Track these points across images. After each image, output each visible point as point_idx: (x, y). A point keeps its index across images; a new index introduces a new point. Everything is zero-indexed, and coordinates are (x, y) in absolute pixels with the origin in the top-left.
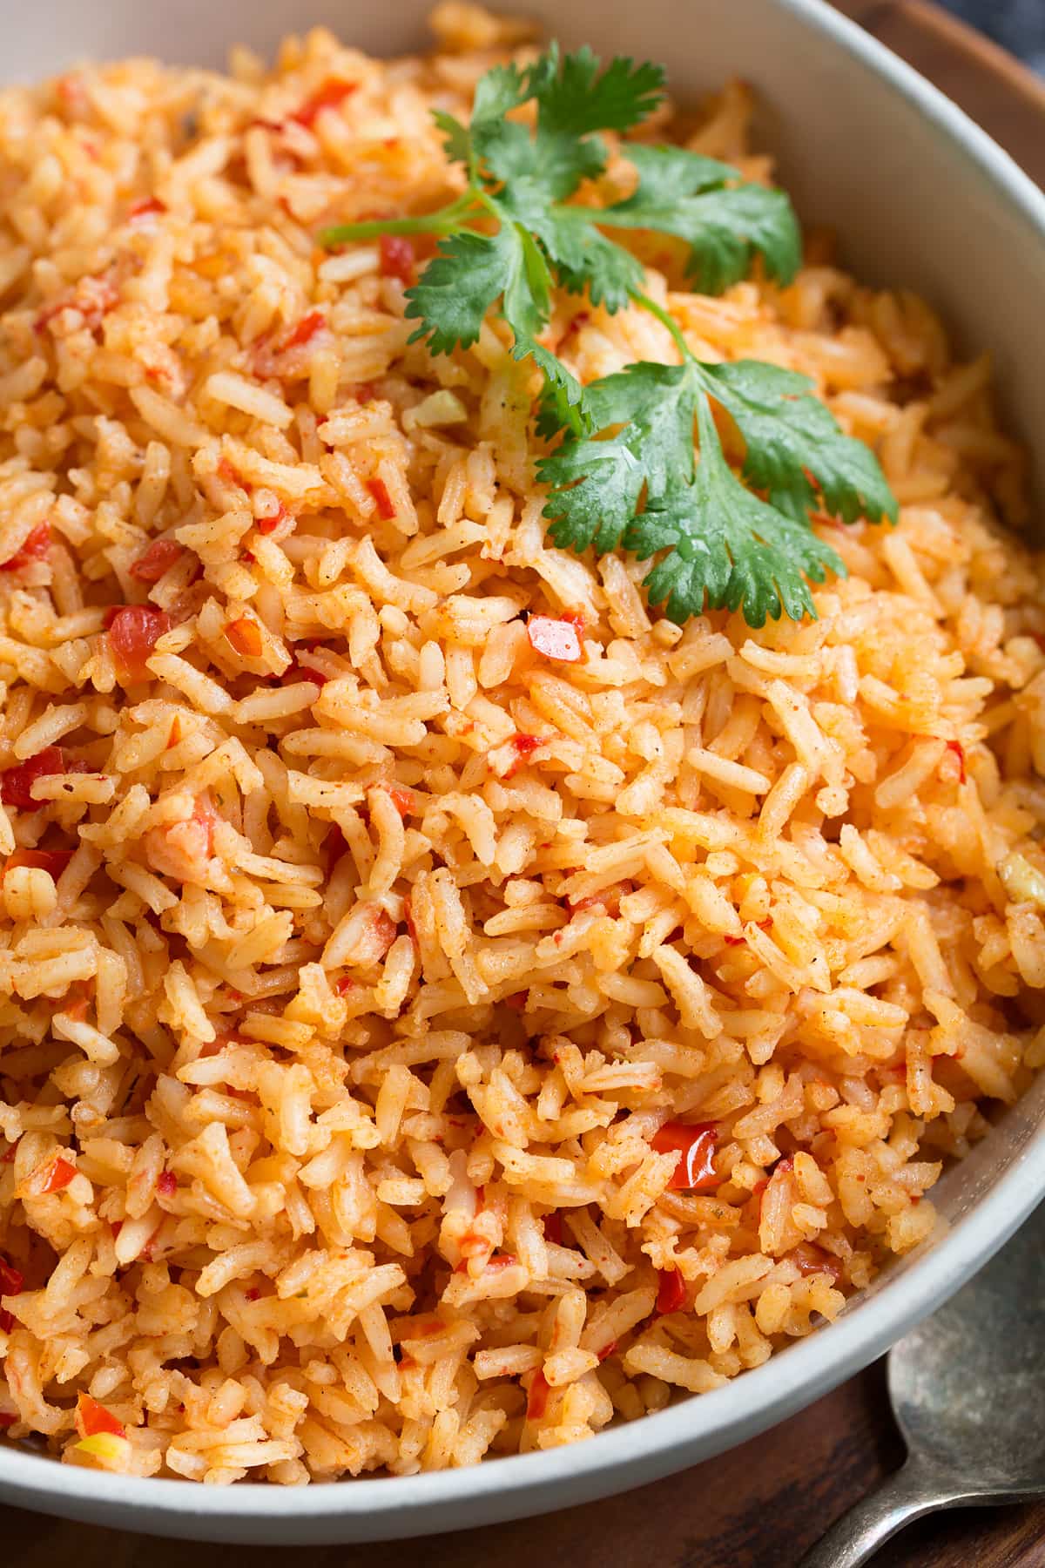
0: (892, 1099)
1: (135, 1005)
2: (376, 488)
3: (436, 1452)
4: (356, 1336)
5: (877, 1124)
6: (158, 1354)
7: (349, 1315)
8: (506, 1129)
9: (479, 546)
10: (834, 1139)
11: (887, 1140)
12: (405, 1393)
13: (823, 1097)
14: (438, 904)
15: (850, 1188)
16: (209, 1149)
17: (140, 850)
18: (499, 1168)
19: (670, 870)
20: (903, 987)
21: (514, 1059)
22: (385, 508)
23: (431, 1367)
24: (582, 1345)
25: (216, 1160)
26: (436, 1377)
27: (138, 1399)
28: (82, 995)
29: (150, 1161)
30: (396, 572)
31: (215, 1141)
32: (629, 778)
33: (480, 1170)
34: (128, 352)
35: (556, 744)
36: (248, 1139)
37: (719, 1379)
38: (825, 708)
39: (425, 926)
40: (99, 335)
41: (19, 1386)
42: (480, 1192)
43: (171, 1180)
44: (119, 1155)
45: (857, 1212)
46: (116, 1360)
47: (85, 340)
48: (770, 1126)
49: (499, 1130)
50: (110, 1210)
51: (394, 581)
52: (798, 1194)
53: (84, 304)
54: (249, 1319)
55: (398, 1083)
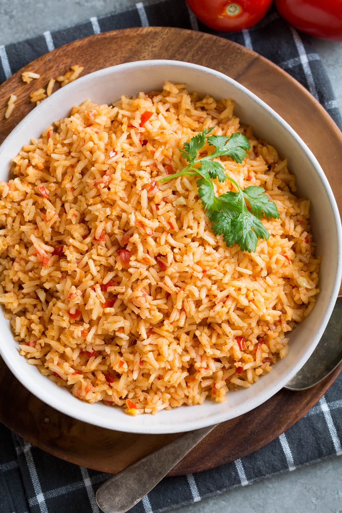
0: (279, 329)
1: (132, 329)
2: (170, 224)
3: (196, 402)
4: (180, 385)
5: (277, 334)
6: (141, 389)
7: (178, 383)
8: (206, 345)
9: (192, 234)
10: (268, 337)
11: (279, 336)
12: (189, 393)
13: (266, 329)
14: (189, 305)
15: (272, 346)
16: (150, 358)
17: (131, 301)
18: (205, 352)
19: (234, 294)
20: (279, 304)
21: (206, 330)
22: (172, 227)
23: (193, 388)
24: (222, 380)
25: (151, 360)
26: (195, 389)
27: (138, 399)
28: (122, 329)
29: (137, 359)
30: (175, 239)
31: (151, 355)
32: (225, 274)
33: (201, 352)
34: (116, 193)
35: (211, 270)
36: (156, 353)
37: (249, 385)
38: (262, 255)
39: (187, 310)
40: (109, 189)
41: (115, 398)
42: (201, 356)
43: (142, 362)
44: (131, 357)
45: (274, 350)
46: (132, 391)
47: (106, 190)
48: (256, 337)
49: (205, 345)
50: (131, 368)
51: (176, 242)
52: (263, 351)
53: (104, 182)
54: (159, 384)
55: (184, 337)
